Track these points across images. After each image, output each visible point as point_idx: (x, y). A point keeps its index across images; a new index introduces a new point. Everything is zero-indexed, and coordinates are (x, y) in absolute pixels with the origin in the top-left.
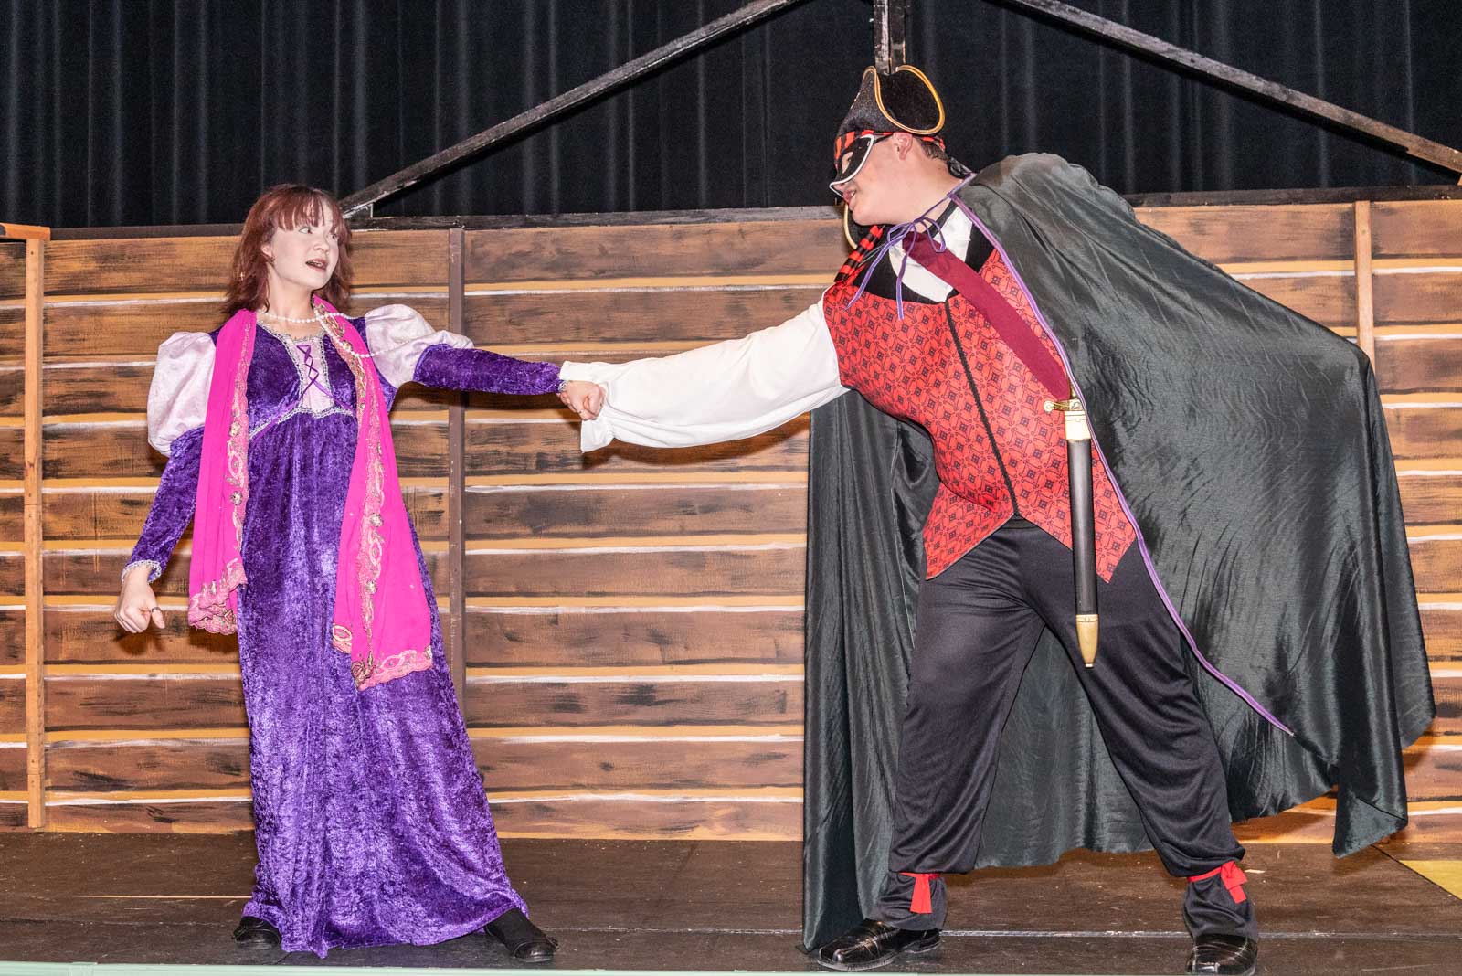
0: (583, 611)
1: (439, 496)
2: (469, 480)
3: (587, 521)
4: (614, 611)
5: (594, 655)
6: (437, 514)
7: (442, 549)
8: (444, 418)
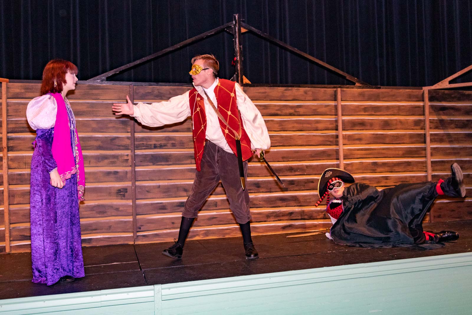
0: (166, 184)
1: (128, 155)
2: (136, 151)
3: (167, 161)
4: (174, 184)
5: (170, 195)
6: (127, 160)
7: (129, 169)
8: (129, 135)
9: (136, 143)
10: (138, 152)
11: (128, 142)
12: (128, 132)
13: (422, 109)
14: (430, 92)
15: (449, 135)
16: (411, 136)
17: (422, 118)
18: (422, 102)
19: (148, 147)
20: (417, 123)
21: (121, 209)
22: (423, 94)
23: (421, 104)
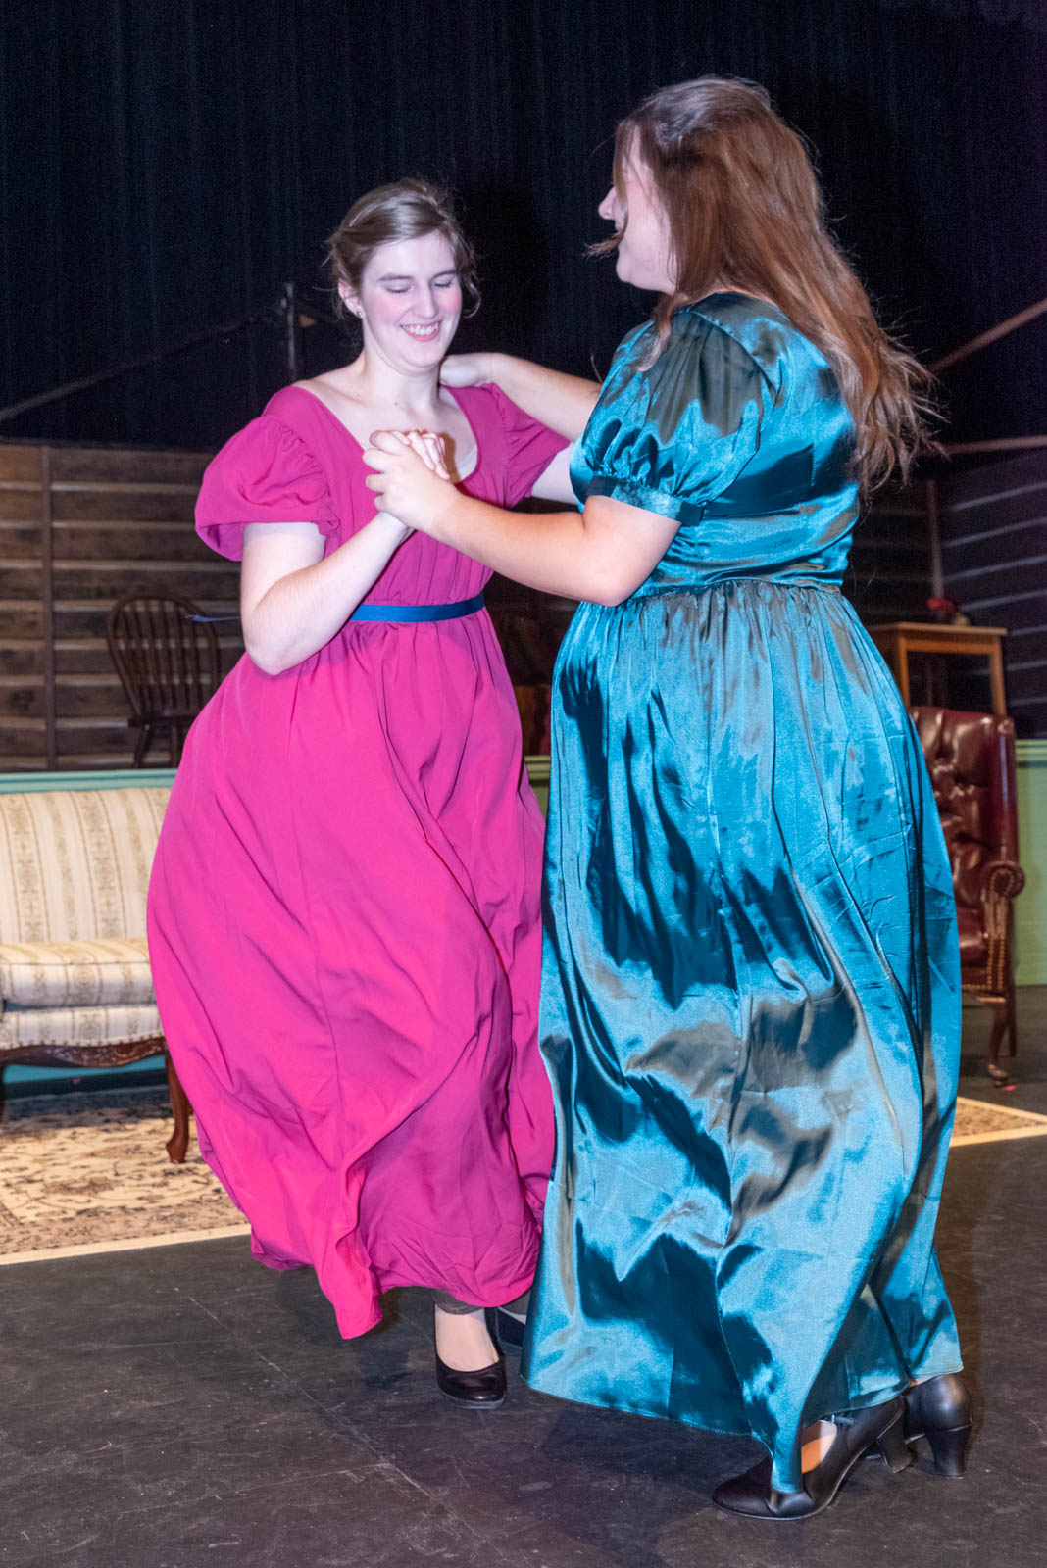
1: (35, 613)
2: (55, 603)
6: (33, 625)
7: (36, 646)
8: (38, 565)
9: (57, 583)
10: (61, 606)
11: (35, 581)
12: (34, 558)
19: (83, 594)
21: (20, 738)
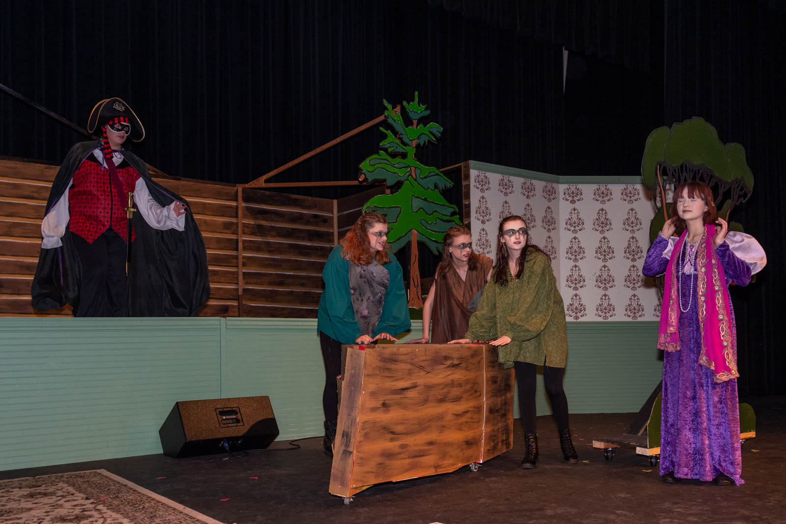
13: (235, 210)
14: (244, 190)
15: (268, 243)
16: (219, 240)
17: (234, 220)
18: (235, 202)
20: (227, 226)
22: (237, 192)
23: (234, 204)
